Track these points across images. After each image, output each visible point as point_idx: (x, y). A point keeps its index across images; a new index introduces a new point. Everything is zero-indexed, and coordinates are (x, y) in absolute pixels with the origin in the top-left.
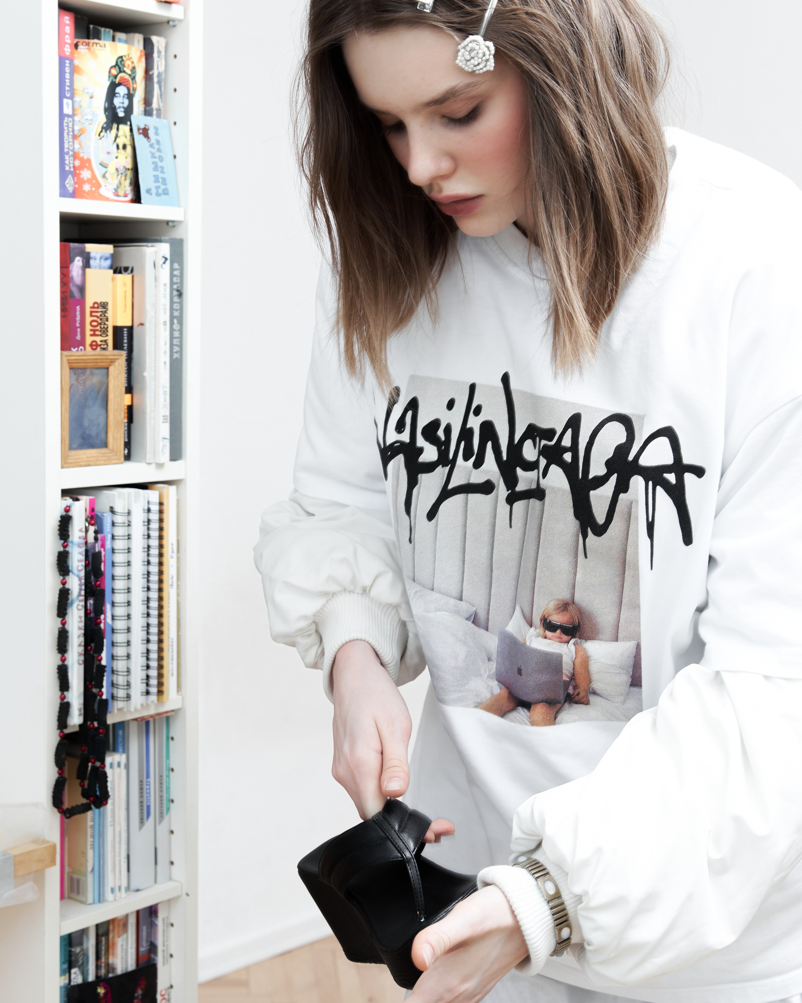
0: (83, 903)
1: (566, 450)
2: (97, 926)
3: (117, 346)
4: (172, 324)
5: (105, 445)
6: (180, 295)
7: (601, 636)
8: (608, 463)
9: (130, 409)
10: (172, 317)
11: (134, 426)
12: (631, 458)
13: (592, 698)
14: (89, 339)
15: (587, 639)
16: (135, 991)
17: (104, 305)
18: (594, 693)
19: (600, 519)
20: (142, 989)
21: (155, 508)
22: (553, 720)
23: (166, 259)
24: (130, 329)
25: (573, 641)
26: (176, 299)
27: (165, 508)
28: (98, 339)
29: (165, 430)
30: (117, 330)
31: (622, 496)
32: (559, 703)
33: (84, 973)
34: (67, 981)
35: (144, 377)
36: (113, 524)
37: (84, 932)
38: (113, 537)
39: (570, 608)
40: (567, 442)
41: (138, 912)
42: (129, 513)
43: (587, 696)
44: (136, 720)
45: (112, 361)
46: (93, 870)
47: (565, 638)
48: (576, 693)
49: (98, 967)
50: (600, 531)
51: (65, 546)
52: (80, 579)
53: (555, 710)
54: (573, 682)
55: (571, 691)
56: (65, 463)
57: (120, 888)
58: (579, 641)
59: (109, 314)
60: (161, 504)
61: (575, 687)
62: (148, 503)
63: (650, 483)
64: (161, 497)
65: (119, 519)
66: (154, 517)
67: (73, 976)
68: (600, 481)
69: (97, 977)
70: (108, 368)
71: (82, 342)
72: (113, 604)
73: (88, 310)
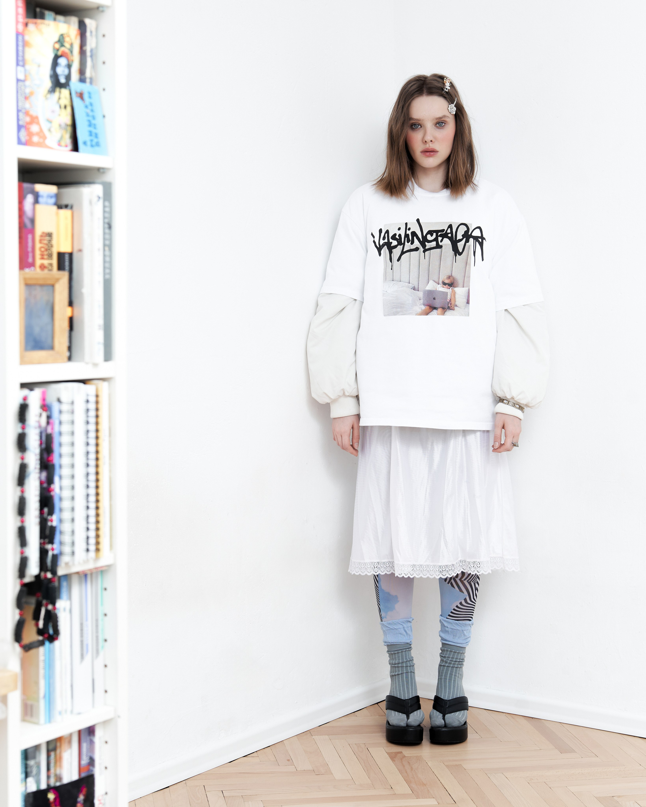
0: (37, 723)
1: (449, 233)
2: (48, 743)
3: (61, 267)
4: (104, 250)
5: (52, 348)
6: (110, 227)
7: (459, 286)
8: (462, 236)
9: (71, 320)
10: (105, 245)
11: (74, 333)
12: (469, 234)
13: (456, 308)
14: (39, 262)
15: (455, 287)
16: (77, 797)
17: (50, 235)
18: (456, 306)
19: (461, 250)
20: (84, 795)
21: (92, 399)
22: (443, 314)
23: (99, 198)
24: (71, 255)
25: (451, 288)
26: (107, 231)
27: (100, 399)
28: (46, 262)
29: (100, 336)
30: (61, 256)
31: (467, 244)
32: (446, 309)
33: (38, 782)
34: (23, 789)
35: (82, 294)
36: (60, 412)
37: (37, 748)
38: (60, 423)
39: (451, 278)
40: (449, 231)
41: (80, 732)
42: (72, 403)
43: (454, 307)
44: (78, 573)
45: (58, 280)
46: (44, 697)
47: (449, 287)
48: (451, 306)
49: (48, 777)
50: (460, 254)
51: (23, 428)
52: (36, 455)
53: (445, 311)
54: (450, 302)
55: (449, 305)
56: (23, 361)
57: (66, 711)
58: (453, 288)
59: (54, 242)
60: (97, 396)
61: (451, 304)
62: (88, 395)
63: (475, 240)
64: (97, 390)
65: (65, 407)
66: (92, 406)
67: (28, 784)
68: (460, 240)
69: (48, 785)
70: (53, 286)
71: (32, 265)
72: (61, 477)
73: (37, 238)
